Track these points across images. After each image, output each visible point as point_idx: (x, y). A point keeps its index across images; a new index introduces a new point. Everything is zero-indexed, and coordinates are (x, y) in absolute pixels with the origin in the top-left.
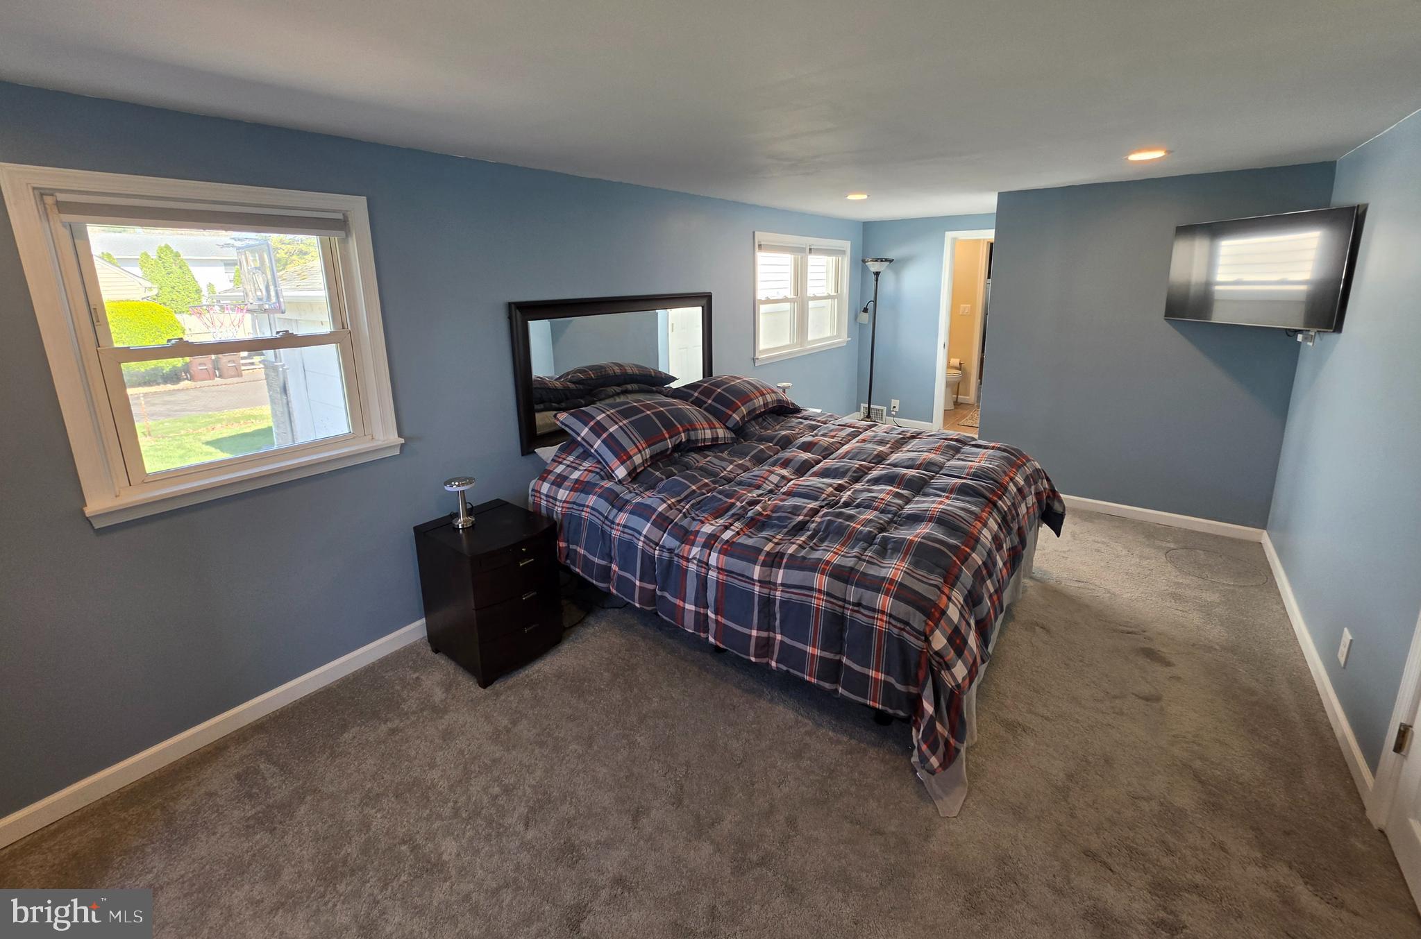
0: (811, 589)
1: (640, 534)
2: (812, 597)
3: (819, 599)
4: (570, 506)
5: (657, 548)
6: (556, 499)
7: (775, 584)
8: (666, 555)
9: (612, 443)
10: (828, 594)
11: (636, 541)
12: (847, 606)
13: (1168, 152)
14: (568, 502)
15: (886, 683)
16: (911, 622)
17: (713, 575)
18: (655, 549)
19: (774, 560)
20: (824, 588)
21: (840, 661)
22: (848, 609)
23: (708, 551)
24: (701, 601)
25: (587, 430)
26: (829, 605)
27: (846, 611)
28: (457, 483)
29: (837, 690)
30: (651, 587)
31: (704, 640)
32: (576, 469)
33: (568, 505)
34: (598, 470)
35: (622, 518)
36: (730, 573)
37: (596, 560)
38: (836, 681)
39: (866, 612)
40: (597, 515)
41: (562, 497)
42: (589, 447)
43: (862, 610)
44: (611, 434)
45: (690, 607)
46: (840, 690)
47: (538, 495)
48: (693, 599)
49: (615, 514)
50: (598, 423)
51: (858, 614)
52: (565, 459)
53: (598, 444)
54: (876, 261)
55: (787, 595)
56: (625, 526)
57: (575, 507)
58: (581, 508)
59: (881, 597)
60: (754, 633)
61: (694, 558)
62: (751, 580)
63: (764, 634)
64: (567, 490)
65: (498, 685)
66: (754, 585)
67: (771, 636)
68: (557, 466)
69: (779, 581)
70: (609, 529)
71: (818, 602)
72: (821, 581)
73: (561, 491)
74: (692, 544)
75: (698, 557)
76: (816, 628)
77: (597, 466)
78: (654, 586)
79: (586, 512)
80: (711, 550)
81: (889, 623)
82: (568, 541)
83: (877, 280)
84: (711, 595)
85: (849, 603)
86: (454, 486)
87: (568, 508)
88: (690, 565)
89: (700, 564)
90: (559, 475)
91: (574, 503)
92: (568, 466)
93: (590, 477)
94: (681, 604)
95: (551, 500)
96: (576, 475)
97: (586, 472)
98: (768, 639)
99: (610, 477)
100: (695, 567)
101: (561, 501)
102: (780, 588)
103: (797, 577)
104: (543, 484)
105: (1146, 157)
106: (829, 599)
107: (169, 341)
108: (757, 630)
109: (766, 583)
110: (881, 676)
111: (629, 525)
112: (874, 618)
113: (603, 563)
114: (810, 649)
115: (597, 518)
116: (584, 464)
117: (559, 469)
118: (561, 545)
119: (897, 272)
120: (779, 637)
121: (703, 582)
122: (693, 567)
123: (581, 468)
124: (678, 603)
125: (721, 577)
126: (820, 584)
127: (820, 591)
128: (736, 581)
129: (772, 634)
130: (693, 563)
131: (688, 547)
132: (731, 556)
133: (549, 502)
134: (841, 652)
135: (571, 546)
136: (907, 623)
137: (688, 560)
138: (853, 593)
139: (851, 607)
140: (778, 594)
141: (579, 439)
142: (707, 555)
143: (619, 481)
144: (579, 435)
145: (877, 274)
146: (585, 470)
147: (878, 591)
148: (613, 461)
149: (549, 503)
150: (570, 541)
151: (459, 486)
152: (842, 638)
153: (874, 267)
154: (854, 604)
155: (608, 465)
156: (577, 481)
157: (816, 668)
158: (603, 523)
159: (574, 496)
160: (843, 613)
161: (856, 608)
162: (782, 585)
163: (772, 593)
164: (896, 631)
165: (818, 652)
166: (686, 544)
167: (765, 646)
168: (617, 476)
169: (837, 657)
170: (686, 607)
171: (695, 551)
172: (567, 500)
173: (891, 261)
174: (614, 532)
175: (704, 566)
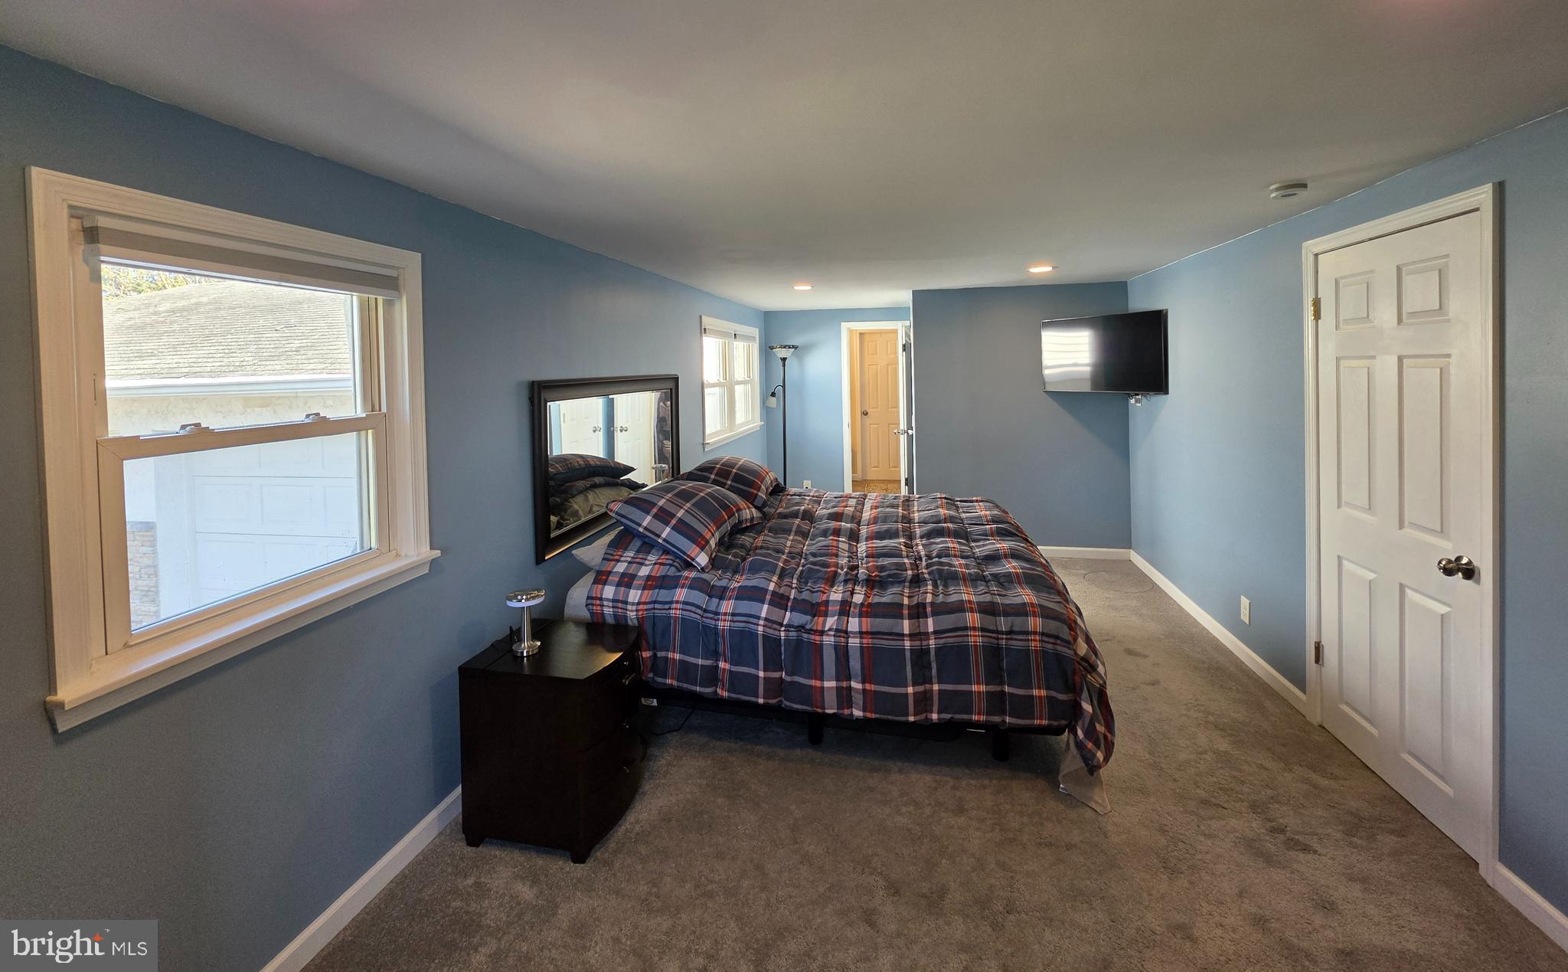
0: (966, 628)
1: (758, 618)
2: (968, 636)
3: (976, 636)
4: (651, 606)
5: (783, 629)
6: (626, 603)
7: (927, 634)
8: (793, 634)
9: (682, 528)
10: (983, 630)
11: (752, 626)
12: (1000, 636)
13: (1054, 268)
14: (645, 603)
15: (1050, 699)
16: (1061, 635)
17: (854, 642)
18: (780, 631)
19: (918, 612)
20: (978, 624)
21: (1003, 692)
22: (1003, 639)
23: (846, 618)
24: (843, 672)
25: (649, 518)
26: (986, 640)
27: (1000, 642)
28: (524, 597)
29: (1004, 721)
30: (776, 675)
31: (848, 717)
32: (642, 564)
33: (645, 607)
34: (671, 562)
35: (727, 606)
36: (873, 634)
37: (700, 662)
38: (1003, 713)
39: (1020, 637)
40: (693, 609)
41: (635, 598)
42: (655, 538)
43: (1015, 637)
44: (680, 519)
45: (829, 684)
46: (1008, 719)
47: (598, 602)
48: (834, 673)
49: (716, 604)
50: (661, 509)
51: (1012, 642)
52: (622, 556)
53: (666, 532)
54: (785, 347)
55: (942, 641)
56: (733, 615)
57: (657, 606)
58: (667, 606)
59: (1031, 620)
60: (910, 690)
61: (830, 630)
62: (901, 636)
63: (920, 688)
64: (638, 590)
65: (598, 854)
66: (904, 640)
67: (927, 688)
68: (616, 565)
69: (931, 629)
70: (713, 622)
71: (976, 639)
72: (973, 619)
73: (632, 592)
74: (826, 615)
75: (835, 627)
76: (977, 665)
77: (667, 557)
78: (780, 673)
79: (676, 609)
80: (848, 617)
81: (1042, 641)
82: (654, 648)
83: (784, 366)
84: (855, 664)
85: (1002, 633)
86: (523, 601)
87: (646, 610)
88: (825, 638)
89: (839, 634)
90: (623, 575)
91: (655, 602)
92: (630, 563)
93: (662, 571)
94: (818, 683)
95: (620, 605)
96: (644, 571)
97: (657, 566)
98: (925, 692)
99: (689, 565)
100: (832, 639)
101: (633, 604)
102: (932, 637)
103: (948, 621)
104: (603, 589)
105: (1041, 270)
106: (984, 634)
107: (183, 427)
108: (913, 686)
109: (917, 635)
110: (1043, 693)
111: (737, 612)
112: (1028, 640)
113: (708, 663)
114: (975, 688)
115: (695, 613)
116: (649, 558)
117: (621, 568)
118: (644, 656)
119: (800, 359)
120: (936, 687)
121: (842, 652)
122: (829, 640)
123: (647, 562)
124: (813, 684)
125: (865, 641)
126: (974, 621)
127: (974, 629)
128: (884, 642)
129: (928, 686)
130: (828, 635)
131: (821, 619)
132: (875, 616)
133: (618, 608)
134: (1002, 683)
135: (659, 654)
136: (1057, 637)
137: (822, 633)
138: (1003, 623)
139: (1004, 637)
140: (932, 642)
141: (641, 530)
142: (845, 622)
143: (702, 569)
144: (640, 525)
145: (784, 360)
146: (655, 564)
147: (1026, 615)
148: (691, 549)
149: (616, 610)
150: (658, 647)
151: (527, 600)
152: (1001, 668)
153: (781, 353)
154: (1007, 633)
155: (685, 553)
156: (649, 578)
157: (984, 705)
158: (702, 617)
159: (649, 595)
160: (998, 644)
161: (1009, 637)
162: (935, 632)
163: (924, 643)
164: (1050, 646)
165: (983, 688)
166: (819, 616)
167: (923, 701)
168: (699, 564)
169: (998, 688)
170: (825, 686)
171: (831, 622)
172: (643, 600)
173: (795, 347)
174: (720, 624)
175: (842, 634)
